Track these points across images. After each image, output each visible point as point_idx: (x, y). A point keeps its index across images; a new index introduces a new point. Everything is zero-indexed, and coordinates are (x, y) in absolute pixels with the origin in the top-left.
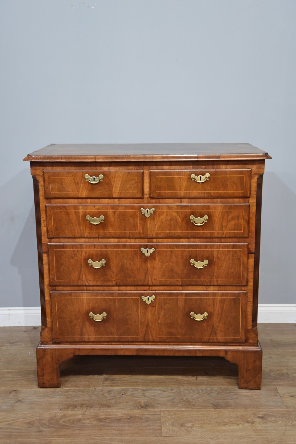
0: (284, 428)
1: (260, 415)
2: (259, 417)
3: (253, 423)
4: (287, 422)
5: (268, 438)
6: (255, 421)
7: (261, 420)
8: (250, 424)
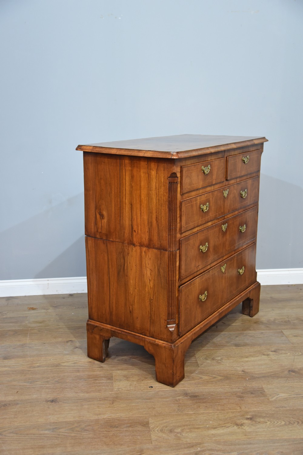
0: (293, 357)
1: (273, 350)
2: (272, 351)
3: (268, 355)
4: (294, 353)
5: (282, 364)
6: (270, 354)
7: (274, 353)
8: (266, 356)
